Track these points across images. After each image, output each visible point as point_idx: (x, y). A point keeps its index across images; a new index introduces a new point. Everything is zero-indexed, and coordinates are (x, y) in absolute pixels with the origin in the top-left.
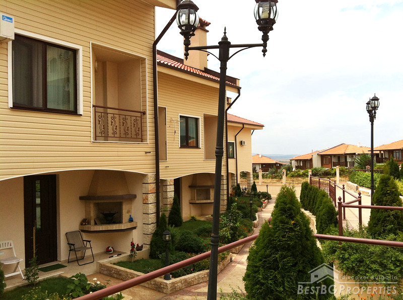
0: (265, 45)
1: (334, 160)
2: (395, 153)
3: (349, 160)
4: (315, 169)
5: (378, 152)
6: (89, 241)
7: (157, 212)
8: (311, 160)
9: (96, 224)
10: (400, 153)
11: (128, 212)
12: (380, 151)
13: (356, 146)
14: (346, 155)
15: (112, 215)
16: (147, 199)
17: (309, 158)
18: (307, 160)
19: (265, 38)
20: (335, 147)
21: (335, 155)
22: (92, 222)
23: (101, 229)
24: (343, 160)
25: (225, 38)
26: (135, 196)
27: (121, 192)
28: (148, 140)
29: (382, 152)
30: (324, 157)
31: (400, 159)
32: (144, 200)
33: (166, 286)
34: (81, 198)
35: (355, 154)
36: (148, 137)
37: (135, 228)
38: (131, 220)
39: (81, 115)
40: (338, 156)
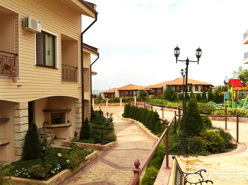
0: (198, 62)
1: (127, 93)
2: (157, 90)
3: (134, 93)
4: (117, 98)
5: (149, 89)
6: (50, 133)
7: (83, 118)
8: (114, 93)
9: (51, 124)
10: (160, 90)
11: (67, 118)
12: (150, 88)
13: (138, 86)
14: (133, 91)
15: (59, 119)
16: (79, 111)
17: (113, 92)
18: (112, 93)
19: (198, 60)
20: (127, 86)
21: (127, 91)
22: (50, 123)
23: (56, 126)
24: (131, 93)
25: (188, 59)
26: (71, 110)
27: (64, 108)
28: (79, 82)
29: (151, 89)
30: (120, 91)
31: (160, 93)
32: (76, 111)
33: (105, 147)
34: (44, 111)
35: (137, 90)
36: (79, 80)
37: (70, 126)
38: (68, 122)
39: (58, 69)
40: (129, 91)
